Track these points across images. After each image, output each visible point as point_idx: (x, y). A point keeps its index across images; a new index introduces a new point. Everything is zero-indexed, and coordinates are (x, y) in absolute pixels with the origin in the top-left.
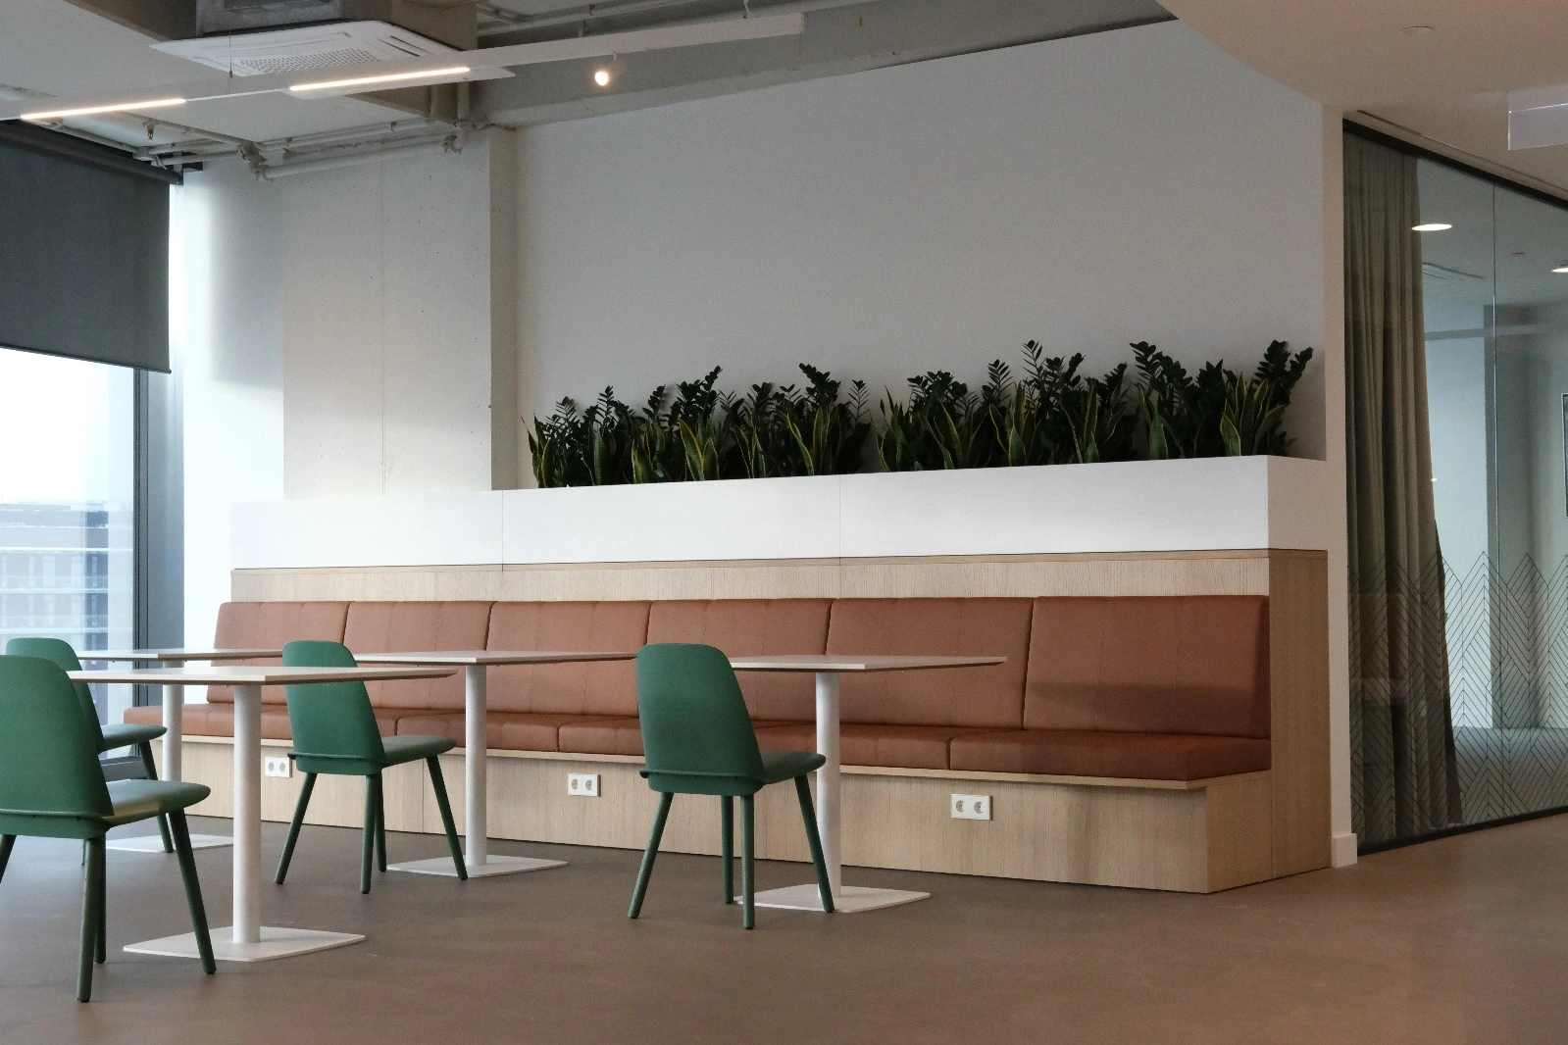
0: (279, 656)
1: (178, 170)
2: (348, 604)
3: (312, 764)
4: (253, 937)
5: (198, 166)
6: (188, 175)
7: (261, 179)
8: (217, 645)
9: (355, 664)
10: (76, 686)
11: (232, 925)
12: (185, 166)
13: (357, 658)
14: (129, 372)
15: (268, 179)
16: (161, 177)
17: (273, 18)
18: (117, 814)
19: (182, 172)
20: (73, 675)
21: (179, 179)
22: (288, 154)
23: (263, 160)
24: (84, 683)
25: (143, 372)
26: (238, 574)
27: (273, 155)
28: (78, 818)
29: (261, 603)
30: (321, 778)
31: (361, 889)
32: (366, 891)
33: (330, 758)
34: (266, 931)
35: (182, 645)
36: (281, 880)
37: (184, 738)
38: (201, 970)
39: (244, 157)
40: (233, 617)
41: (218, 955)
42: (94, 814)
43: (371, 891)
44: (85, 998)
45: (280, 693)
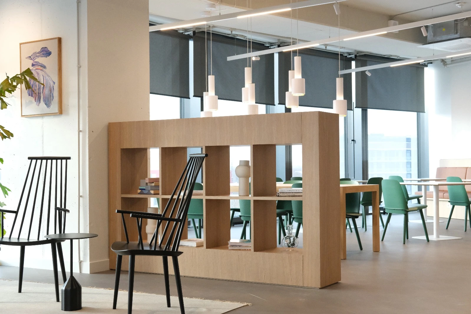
0: (446, 180)
1: (426, 64)
2: (467, 168)
3: (454, 203)
4: (438, 237)
5: (431, 63)
6: (429, 65)
7: (445, 67)
8: (436, 177)
9: (462, 182)
10: (402, 186)
11: (433, 235)
12: (428, 63)
13: (462, 180)
14: (416, 113)
15: (447, 67)
16: (422, 66)
17: (444, 38)
18: (409, 210)
19: (427, 65)
20: (401, 183)
21: (427, 66)
22: (452, 61)
23: (446, 62)
24: (404, 185)
25: (419, 113)
26: (442, 161)
27: (448, 62)
28: (402, 210)
29: (446, 168)
30: (456, 206)
31: (464, 230)
32: (466, 231)
33: (457, 202)
34: (440, 236)
35: (428, 177)
36: (447, 228)
37: (427, 199)
38: (426, 241)
39: (441, 62)
40: (440, 171)
41: (430, 239)
42: (405, 209)
43: (467, 231)
44: (404, 243)
45: (446, 188)
